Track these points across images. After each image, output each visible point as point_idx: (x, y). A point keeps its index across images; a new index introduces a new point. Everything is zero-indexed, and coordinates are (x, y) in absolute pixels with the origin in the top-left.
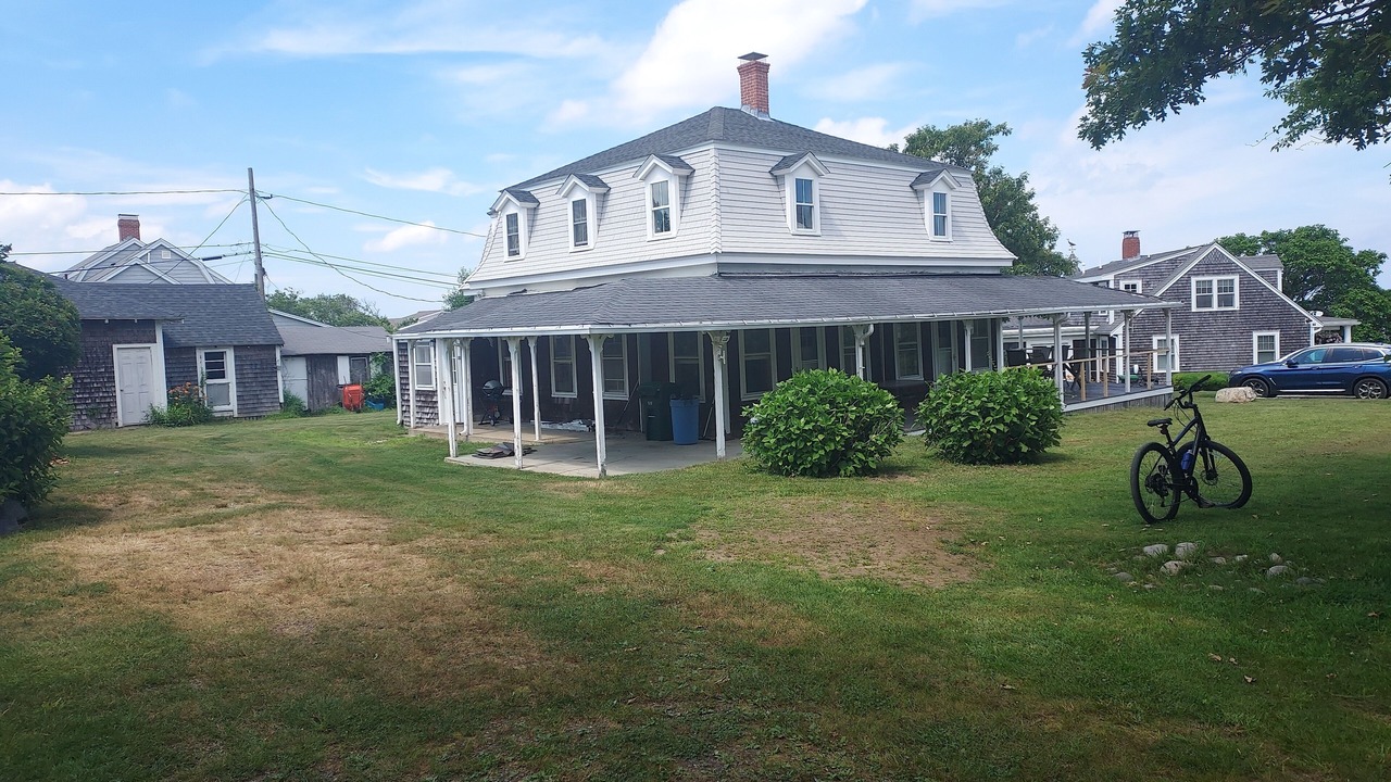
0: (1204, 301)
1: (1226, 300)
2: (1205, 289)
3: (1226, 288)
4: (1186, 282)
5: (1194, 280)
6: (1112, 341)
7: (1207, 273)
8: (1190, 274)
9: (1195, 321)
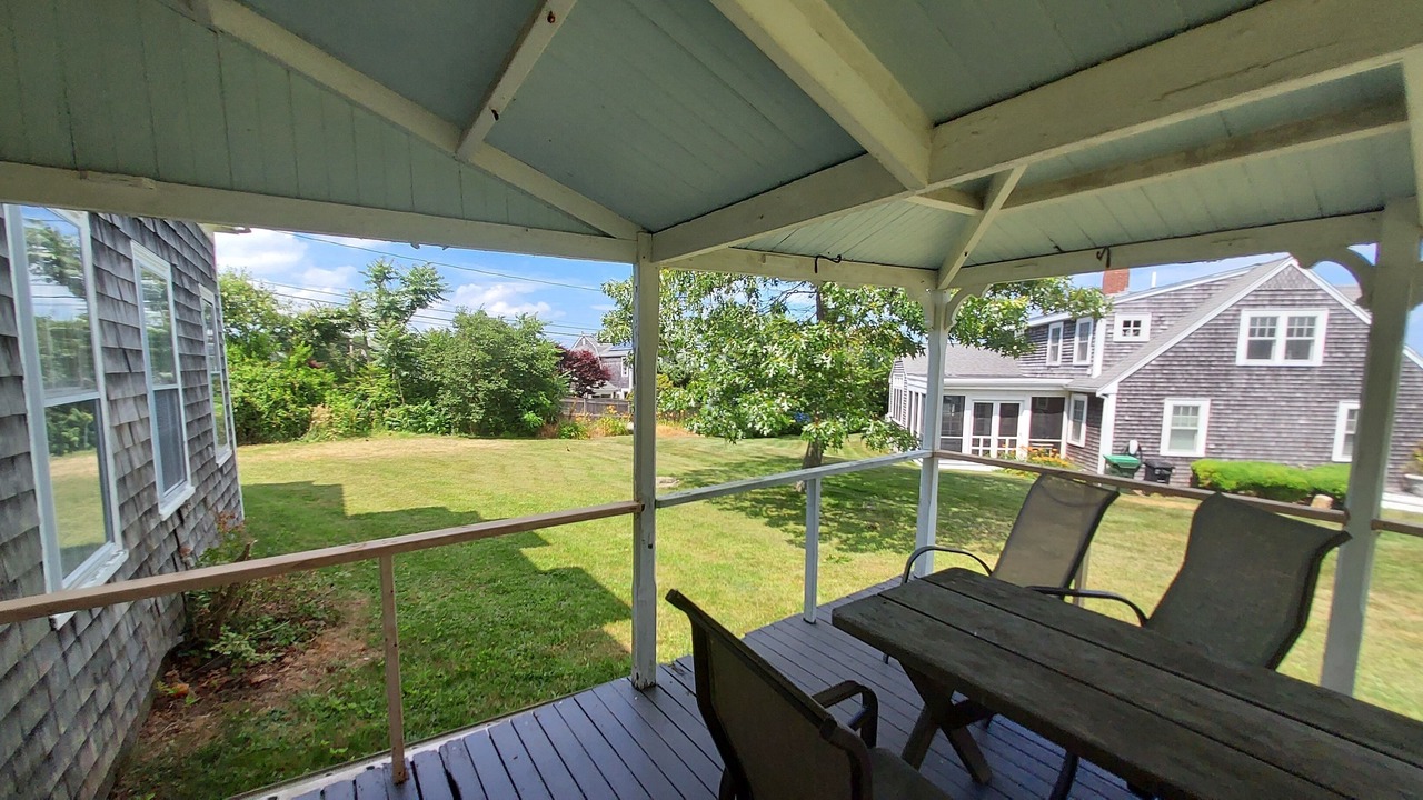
0: (1260, 349)
1: (1298, 349)
2: (1264, 330)
3: (1301, 330)
4: (1230, 320)
5: (1246, 316)
6: (1096, 404)
7: (1272, 303)
8: (1238, 307)
9: (1241, 380)
